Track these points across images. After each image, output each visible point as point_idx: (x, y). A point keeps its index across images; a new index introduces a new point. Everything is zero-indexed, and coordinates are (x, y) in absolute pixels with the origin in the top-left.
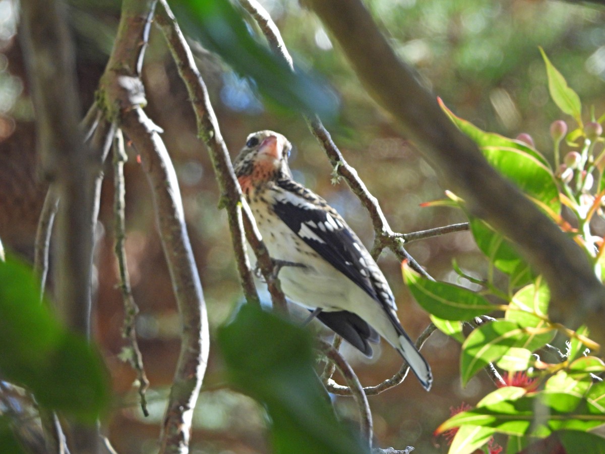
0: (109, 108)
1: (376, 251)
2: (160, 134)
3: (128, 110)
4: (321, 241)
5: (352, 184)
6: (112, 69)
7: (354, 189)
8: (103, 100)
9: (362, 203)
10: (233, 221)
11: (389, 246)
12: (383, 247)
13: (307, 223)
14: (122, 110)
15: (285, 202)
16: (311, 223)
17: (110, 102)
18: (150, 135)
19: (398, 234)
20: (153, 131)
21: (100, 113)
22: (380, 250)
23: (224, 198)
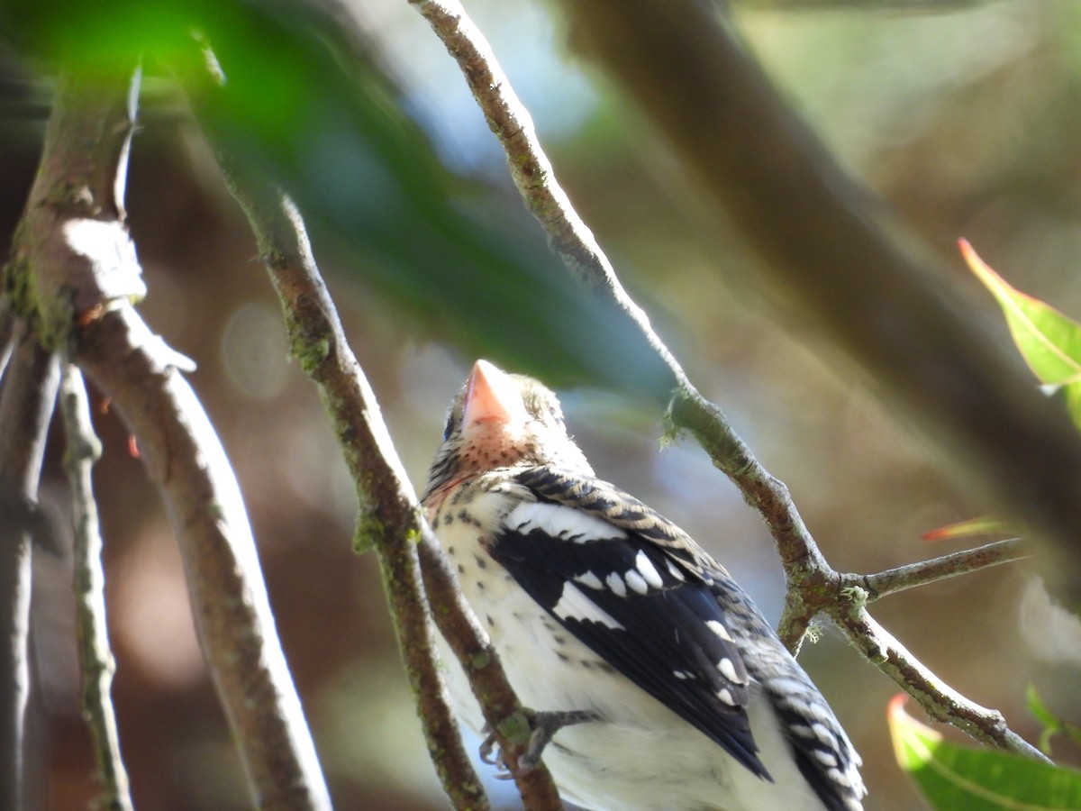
0: (44, 311)
1: (792, 625)
2: (186, 375)
3: (96, 314)
4: (611, 624)
5: (715, 447)
6: (43, 203)
7: (722, 461)
8: (25, 288)
9: (746, 499)
10: (398, 584)
11: (829, 609)
12: (810, 614)
13: (577, 579)
14: (78, 316)
15: (525, 531)
16: (589, 579)
17: (43, 294)
18: (161, 379)
19: (849, 576)
20: (169, 367)
21: (18, 326)
22: (804, 623)
23: (369, 523)
